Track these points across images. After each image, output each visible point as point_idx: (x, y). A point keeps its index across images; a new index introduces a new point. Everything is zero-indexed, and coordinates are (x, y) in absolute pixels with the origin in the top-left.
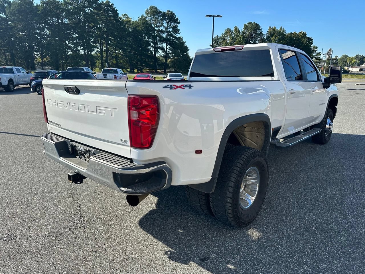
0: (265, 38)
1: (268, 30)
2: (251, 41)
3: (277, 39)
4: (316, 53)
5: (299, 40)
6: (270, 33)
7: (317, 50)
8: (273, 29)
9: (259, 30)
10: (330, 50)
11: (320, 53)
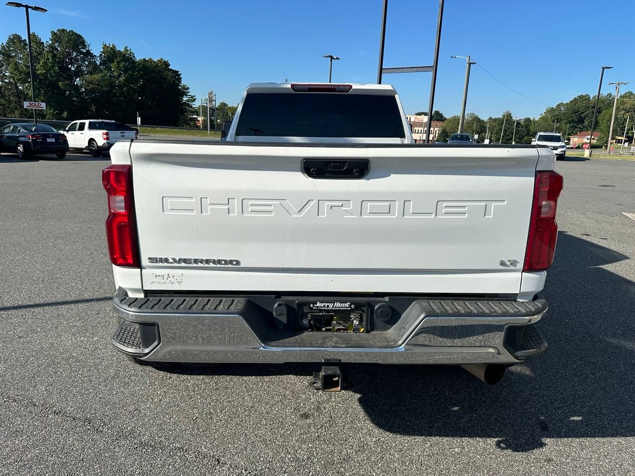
0: (98, 64)
1: (102, 50)
2: (70, 66)
3: (122, 68)
4: (188, 96)
5: (160, 71)
6: (106, 55)
7: (188, 92)
8: (111, 48)
9: (85, 46)
10: (211, 93)
11: (194, 98)
